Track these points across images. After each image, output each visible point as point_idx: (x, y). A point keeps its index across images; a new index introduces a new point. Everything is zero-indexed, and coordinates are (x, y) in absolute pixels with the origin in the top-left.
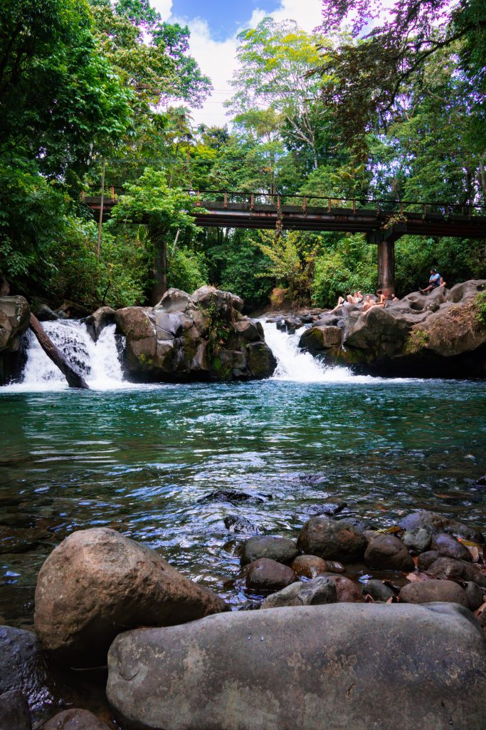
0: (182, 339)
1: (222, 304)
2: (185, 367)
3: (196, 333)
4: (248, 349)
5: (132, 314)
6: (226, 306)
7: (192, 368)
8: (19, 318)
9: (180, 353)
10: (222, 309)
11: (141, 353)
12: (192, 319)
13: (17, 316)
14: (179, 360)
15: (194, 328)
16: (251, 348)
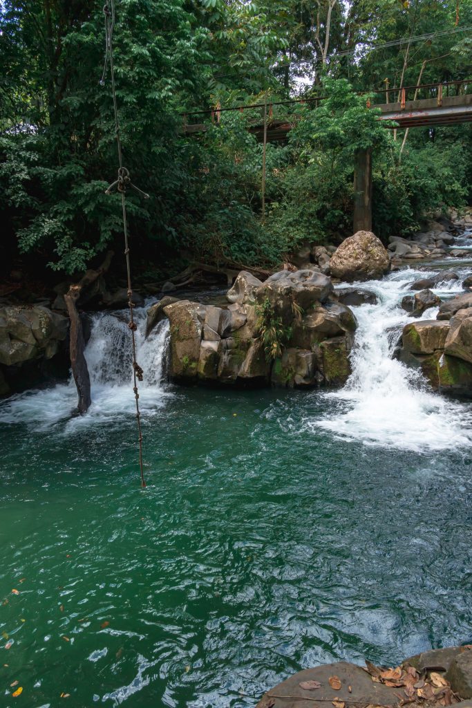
0: (229, 341)
1: (277, 300)
2: (231, 373)
3: (247, 333)
4: (322, 348)
5: (177, 312)
6: (281, 302)
7: (239, 374)
8: (44, 330)
9: (225, 358)
10: (277, 307)
11: (183, 355)
12: (245, 315)
13: (41, 328)
14: (223, 365)
15: (247, 328)
16: (326, 347)
